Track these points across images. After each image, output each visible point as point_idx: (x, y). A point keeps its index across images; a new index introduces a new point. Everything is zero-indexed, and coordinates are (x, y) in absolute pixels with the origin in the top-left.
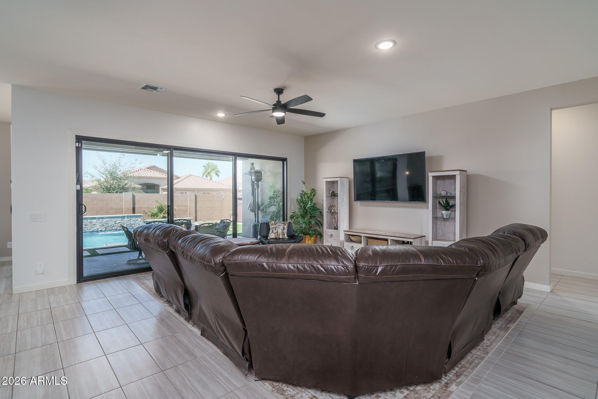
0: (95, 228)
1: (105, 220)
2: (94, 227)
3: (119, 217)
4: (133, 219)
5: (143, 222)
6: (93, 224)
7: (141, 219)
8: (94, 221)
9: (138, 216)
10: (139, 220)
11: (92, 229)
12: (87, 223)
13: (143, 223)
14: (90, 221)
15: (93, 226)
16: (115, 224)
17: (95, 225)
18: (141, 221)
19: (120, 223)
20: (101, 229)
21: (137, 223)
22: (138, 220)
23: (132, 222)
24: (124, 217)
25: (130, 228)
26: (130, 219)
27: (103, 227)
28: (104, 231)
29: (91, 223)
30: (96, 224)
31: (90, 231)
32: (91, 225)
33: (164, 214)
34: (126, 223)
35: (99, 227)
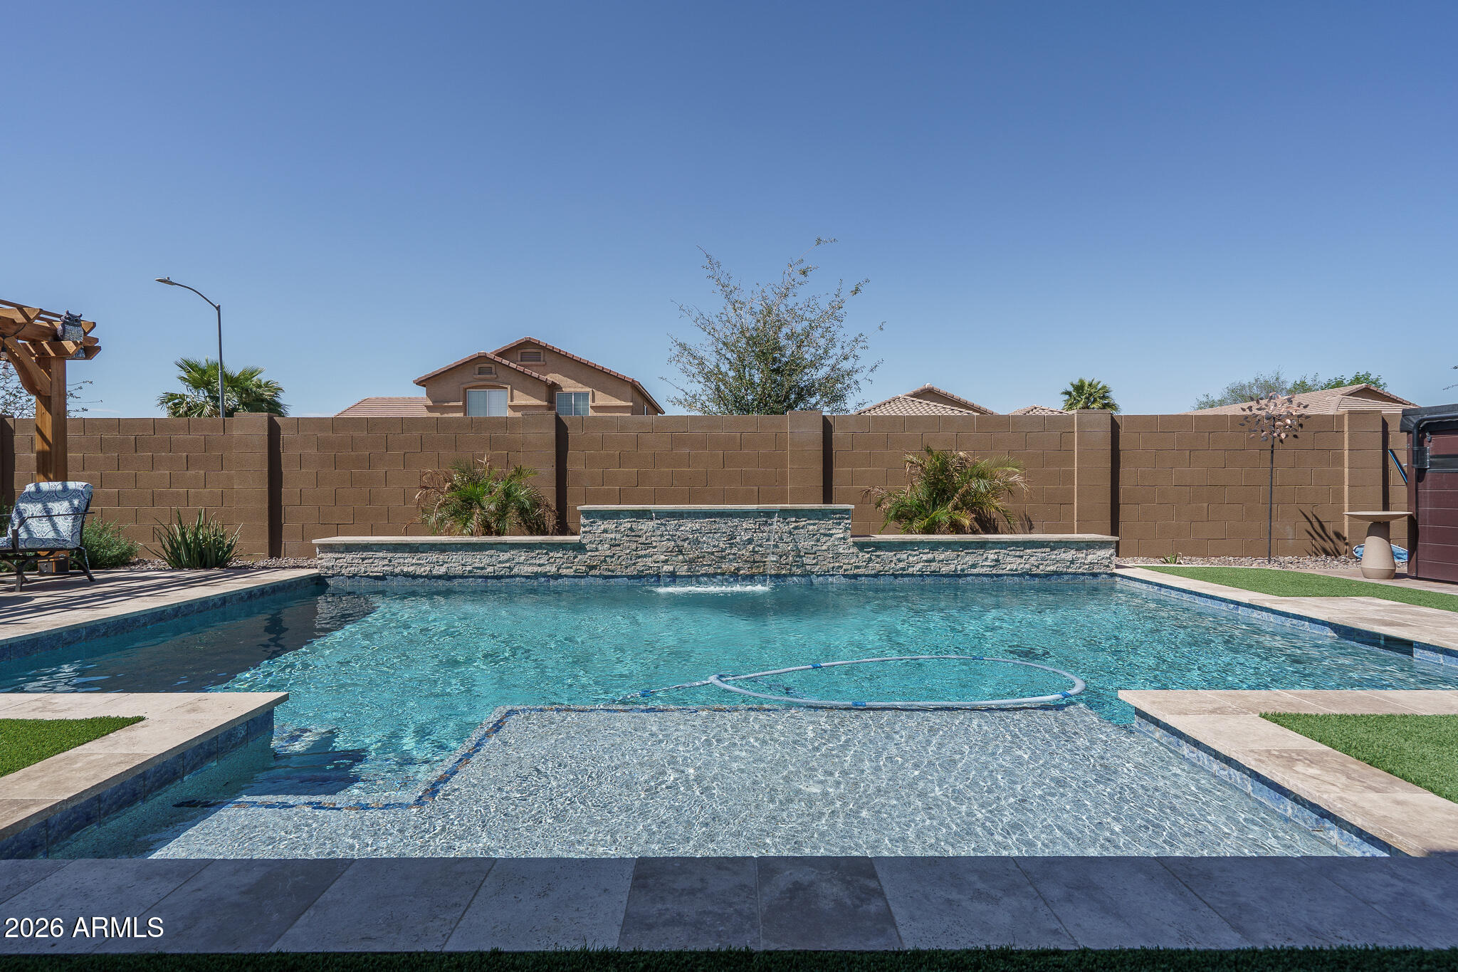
0: (649, 561)
1: (689, 525)
2: (645, 556)
3: (745, 515)
4: (811, 527)
5: (855, 544)
6: (643, 540)
7: (846, 529)
8: (646, 526)
10: (838, 533)
11: (639, 567)
12: (618, 536)
13: (855, 550)
14: (631, 529)
15: (643, 552)
16: (732, 545)
17: (648, 545)
18: (844, 538)
19: (750, 541)
20: (671, 568)
21: (824, 547)
22: (831, 535)
23: (805, 544)
24: (769, 514)
25: (794, 569)
26: (796, 528)
27: (681, 557)
28: (684, 576)
29: (634, 539)
30: (654, 544)
31: (630, 571)
32: (634, 547)
33: (956, 508)
34: (776, 546)
35: (663, 557)
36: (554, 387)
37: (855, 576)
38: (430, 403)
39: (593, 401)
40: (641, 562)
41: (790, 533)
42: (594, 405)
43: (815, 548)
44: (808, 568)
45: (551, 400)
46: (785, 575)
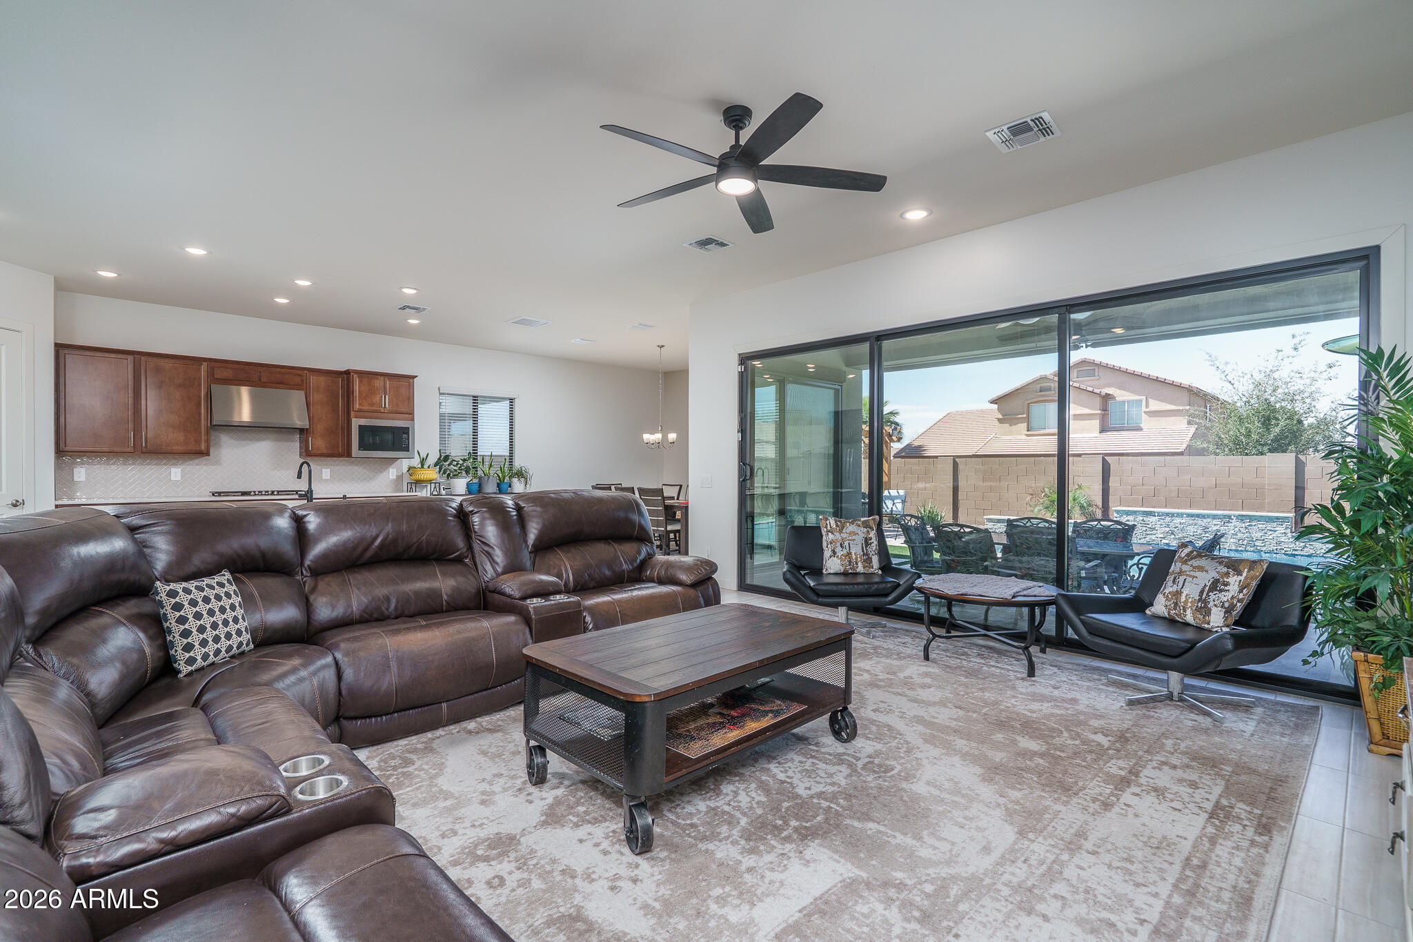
0: (1153, 537)
1: (1177, 520)
3: (1214, 517)
4: (1261, 526)
8: (1152, 519)
9: (1277, 518)
10: (1281, 529)
11: (1147, 539)
13: (1293, 540)
14: (1143, 520)
15: (1150, 532)
16: (1206, 533)
20: (1167, 542)
21: (1270, 537)
22: (1276, 531)
26: (1249, 525)
27: (1173, 536)
31: (1142, 541)
32: (1145, 529)
34: (1236, 535)
35: (1162, 536)
36: (1107, 398)
37: (1294, 555)
38: (1001, 417)
39: (1147, 406)
40: (1149, 537)
41: (1246, 528)
42: (1147, 410)
43: (1263, 538)
44: (1259, 548)
45: (1105, 409)
46: (1242, 551)
